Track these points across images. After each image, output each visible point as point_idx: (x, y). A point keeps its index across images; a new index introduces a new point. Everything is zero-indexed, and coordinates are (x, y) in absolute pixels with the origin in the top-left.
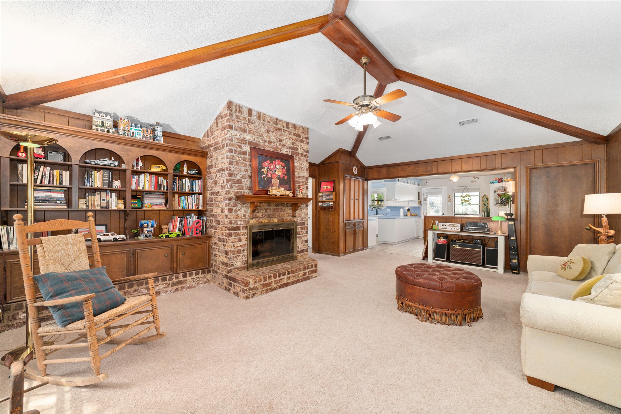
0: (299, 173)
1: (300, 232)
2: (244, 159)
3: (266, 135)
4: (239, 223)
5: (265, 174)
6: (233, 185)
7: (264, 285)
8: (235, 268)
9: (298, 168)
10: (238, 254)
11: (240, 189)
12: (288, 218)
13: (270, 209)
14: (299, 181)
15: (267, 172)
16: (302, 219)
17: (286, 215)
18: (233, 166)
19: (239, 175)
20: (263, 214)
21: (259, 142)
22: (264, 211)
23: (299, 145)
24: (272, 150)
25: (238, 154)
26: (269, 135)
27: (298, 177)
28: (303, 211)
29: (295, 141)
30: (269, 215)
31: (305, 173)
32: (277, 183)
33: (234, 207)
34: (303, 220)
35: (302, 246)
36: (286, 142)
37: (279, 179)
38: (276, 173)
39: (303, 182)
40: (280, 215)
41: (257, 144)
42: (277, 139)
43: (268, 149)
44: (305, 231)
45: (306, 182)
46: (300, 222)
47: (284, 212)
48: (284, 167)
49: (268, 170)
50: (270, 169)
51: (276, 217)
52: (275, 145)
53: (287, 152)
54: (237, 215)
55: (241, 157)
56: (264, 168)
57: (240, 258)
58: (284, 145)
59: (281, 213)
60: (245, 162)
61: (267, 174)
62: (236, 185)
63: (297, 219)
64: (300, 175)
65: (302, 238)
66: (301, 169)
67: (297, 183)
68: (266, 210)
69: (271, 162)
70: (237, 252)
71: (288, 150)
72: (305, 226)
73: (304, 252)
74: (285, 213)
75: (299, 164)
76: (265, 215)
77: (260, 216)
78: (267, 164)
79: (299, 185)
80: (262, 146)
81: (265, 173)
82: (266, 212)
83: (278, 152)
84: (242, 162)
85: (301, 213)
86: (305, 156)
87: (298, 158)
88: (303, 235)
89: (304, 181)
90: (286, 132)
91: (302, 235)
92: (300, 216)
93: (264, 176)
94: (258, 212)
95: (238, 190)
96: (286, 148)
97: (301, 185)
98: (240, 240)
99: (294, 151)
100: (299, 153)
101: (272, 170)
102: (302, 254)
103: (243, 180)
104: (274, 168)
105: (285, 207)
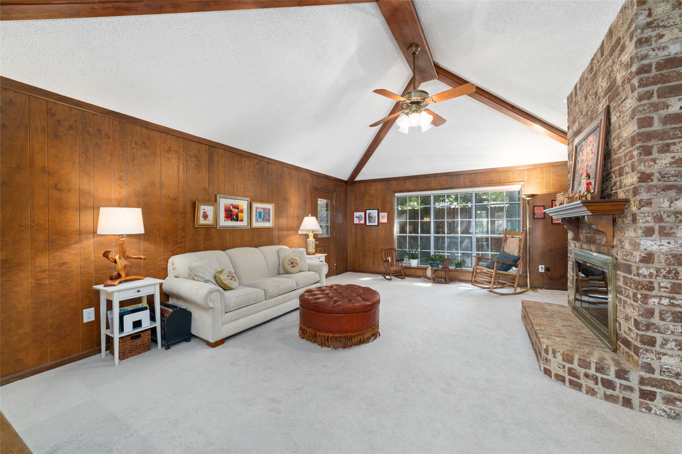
0: (618, 137)
3: (585, 106)
5: (578, 173)
8: (570, 302)
9: (617, 125)
14: (620, 158)
15: (580, 167)
23: (618, 66)
26: (587, 101)
29: (612, 66)
31: (629, 129)
36: (602, 87)
39: (625, 156)
42: (593, 96)
45: (631, 151)
49: (581, 163)
52: (591, 112)
56: (579, 162)
61: (579, 171)
64: (621, 141)
66: (622, 124)
67: (617, 165)
69: (585, 147)
71: (604, 101)
75: (618, 114)
78: (581, 154)
79: (620, 166)
86: (628, 79)
87: (618, 100)
89: (627, 150)
90: (602, 65)
93: (578, 175)
99: (611, 91)
100: (618, 87)
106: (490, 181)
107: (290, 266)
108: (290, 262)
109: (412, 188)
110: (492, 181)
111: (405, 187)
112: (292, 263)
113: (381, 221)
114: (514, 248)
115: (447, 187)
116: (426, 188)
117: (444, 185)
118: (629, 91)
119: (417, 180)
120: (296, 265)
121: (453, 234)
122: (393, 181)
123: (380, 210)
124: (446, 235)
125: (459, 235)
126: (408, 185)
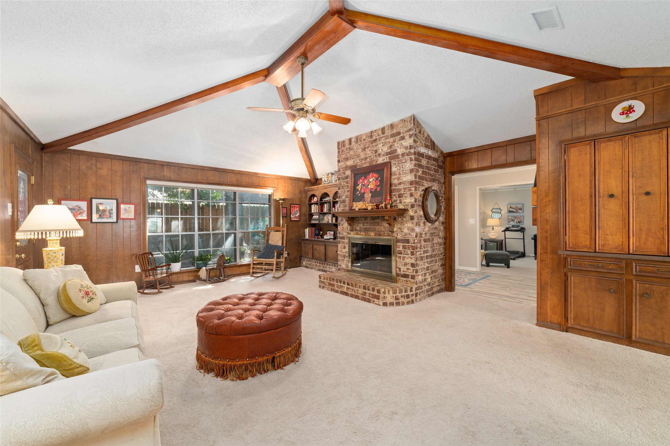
0: (399, 179)
1: (401, 251)
2: (347, 183)
3: (362, 154)
4: (344, 234)
5: (359, 191)
6: (341, 204)
7: (330, 284)
8: (342, 269)
9: (397, 173)
10: (343, 258)
11: (345, 207)
12: (386, 233)
13: (367, 223)
14: (399, 189)
15: (361, 188)
16: (404, 235)
17: (383, 230)
18: (341, 190)
19: (344, 196)
20: (361, 228)
21: (357, 163)
22: (362, 225)
23: (398, 145)
24: (368, 165)
25: (343, 179)
26: (365, 152)
27: (398, 184)
28: (406, 225)
29: (392, 143)
30: (366, 228)
31: (407, 177)
32: (369, 197)
33: (341, 221)
34: (406, 236)
35: (405, 270)
36: (382, 150)
37: (371, 192)
38: (369, 187)
39: (404, 189)
40: (377, 229)
41: (356, 166)
42: (373, 152)
43: (365, 166)
44: (410, 251)
45: (409, 188)
46: (402, 239)
47: (380, 226)
48: (377, 179)
49: (362, 186)
50: (363, 185)
51: (373, 231)
52: (370, 159)
53: (383, 160)
54: (343, 228)
55: (345, 182)
56: (359, 185)
57: (345, 262)
58: (379, 155)
59: (377, 227)
60: (348, 184)
61: (360, 190)
62: (342, 204)
63: (397, 235)
64: (400, 181)
65: (405, 259)
66: (402, 173)
67: (397, 192)
68: (363, 223)
69: (366, 178)
70: (343, 256)
71: (384, 157)
72: (410, 244)
73: (408, 278)
74: (382, 227)
75: (399, 168)
76: (363, 228)
77: (358, 229)
78: (361, 181)
79: (400, 193)
80: (360, 165)
81: (359, 189)
82: (363, 225)
83: (374, 164)
84: (346, 185)
85: (403, 228)
86: (407, 154)
87: (398, 161)
88: (407, 256)
89: (406, 187)
90: (382, 138)
91: (405, 256)
92: (402, 231)
93: (358, 192)
94: (357, 226)
95: (343, 208)
96: (382, 156)
97: (403, 193)
98: (345, 248)
99: (392, 155)
100: (398, 155)
101: (365, 185)
102: (406, 279)
103: (346, 199)
104: (367, 182)
105: (381, 220)
106: (252, 183)
107: (85, 301)
108: (83, 292)
109: (173, 177)
110: (254, 183)
111: (163, 174)
112: (87, 293)
113: (122, 216)
114: (277, 240)
115: (215, 182)
116: (192, 181)
117: (212, 180)
118: (408, 160)
119: (179, 169)
120: (93, 296)
121: (218, 231)
122: (144, 164)
123: (120, 201)
124: (211, 232)
125: (224, 231)
126: (166, 172)
